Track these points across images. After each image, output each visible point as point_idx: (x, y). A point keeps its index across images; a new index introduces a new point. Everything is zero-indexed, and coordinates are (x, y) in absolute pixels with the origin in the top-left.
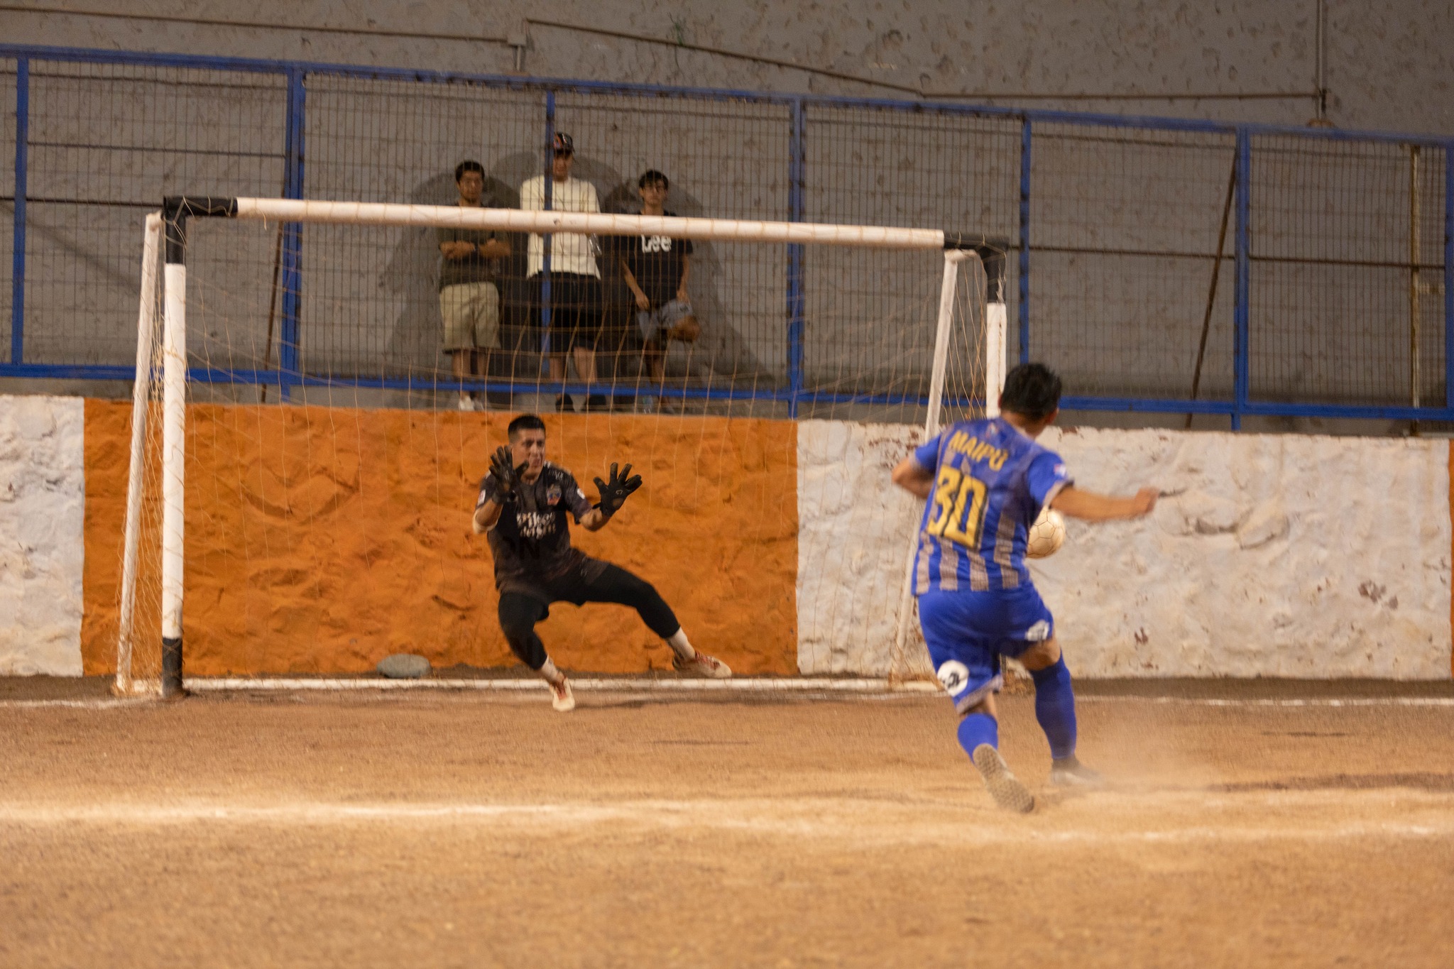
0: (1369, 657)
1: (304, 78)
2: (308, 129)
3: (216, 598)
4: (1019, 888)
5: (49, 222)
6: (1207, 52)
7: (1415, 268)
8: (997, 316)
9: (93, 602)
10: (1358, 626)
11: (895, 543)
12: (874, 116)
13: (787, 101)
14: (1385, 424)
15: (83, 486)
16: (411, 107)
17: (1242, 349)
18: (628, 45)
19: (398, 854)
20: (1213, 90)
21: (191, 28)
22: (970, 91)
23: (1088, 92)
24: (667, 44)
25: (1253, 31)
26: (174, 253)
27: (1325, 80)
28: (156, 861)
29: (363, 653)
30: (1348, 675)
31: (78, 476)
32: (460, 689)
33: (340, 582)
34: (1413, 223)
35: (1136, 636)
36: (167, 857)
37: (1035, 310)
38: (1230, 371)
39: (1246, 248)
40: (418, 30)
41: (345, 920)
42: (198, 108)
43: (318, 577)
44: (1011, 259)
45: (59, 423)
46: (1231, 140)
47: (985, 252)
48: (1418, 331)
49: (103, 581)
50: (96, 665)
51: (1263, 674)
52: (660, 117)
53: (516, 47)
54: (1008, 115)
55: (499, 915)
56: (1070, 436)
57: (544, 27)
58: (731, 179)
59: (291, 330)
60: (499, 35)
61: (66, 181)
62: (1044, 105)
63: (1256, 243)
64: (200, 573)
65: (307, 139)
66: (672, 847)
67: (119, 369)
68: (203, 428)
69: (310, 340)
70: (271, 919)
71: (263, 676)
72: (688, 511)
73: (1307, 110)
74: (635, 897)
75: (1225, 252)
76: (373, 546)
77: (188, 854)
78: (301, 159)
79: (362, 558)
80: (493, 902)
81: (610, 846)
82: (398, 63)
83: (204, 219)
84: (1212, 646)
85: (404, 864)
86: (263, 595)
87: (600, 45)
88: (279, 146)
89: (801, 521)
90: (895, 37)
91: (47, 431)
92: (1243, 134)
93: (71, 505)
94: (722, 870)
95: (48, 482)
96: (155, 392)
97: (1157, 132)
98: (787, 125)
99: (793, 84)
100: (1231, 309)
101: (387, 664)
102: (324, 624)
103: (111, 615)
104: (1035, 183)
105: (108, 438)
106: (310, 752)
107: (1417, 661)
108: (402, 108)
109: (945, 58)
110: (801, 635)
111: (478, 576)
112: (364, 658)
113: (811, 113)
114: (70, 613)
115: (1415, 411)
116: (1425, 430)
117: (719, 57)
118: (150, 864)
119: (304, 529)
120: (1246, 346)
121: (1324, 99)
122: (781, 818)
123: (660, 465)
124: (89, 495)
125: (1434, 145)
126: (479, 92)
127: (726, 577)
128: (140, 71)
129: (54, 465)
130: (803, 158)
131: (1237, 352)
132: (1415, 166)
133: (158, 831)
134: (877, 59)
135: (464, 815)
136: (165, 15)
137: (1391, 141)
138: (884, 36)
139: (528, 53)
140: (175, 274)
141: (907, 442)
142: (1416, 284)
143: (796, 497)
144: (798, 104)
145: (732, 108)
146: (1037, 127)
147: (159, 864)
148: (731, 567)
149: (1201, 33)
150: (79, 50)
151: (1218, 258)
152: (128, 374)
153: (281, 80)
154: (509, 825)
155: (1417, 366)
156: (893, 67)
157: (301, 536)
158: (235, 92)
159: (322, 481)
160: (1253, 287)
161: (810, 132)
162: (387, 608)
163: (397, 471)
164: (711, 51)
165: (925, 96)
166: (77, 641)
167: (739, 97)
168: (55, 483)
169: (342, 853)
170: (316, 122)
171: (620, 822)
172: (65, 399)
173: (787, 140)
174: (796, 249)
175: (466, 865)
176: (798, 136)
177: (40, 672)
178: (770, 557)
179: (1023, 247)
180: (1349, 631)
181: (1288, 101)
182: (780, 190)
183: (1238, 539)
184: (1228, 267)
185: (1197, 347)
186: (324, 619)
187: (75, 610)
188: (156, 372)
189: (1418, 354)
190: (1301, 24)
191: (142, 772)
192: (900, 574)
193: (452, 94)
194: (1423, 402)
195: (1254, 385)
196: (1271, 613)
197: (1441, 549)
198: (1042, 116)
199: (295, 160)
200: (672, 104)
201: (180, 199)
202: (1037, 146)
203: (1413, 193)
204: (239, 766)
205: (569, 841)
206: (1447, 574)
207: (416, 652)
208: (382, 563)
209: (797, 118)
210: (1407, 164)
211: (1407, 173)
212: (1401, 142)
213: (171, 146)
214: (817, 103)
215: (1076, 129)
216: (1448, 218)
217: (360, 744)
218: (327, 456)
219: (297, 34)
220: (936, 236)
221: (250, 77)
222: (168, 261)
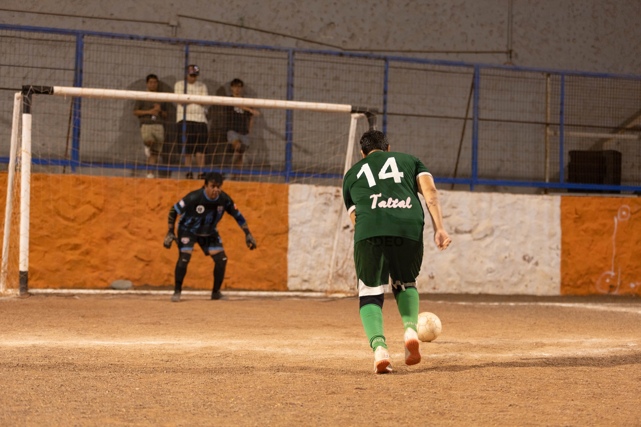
0: (526, 286)
1: (83, 37)
2: (84, 59)
3: (43, 255)
6: (462, 33)
7: (547, 124)
10: (522, 273)
11: (329, 236)
12: (322, 58)
13: (287, 51)
14: (534, 189)
16: (128, 51)
17: (475, 156)
18: (220, 27)
20: (465, 49)
21: (35, 15)
22: (363, 48)
23: (413, 49)
24: (237, 26)
25: (482, 25)
26: (26, 109)
27: (511, 46)
28: (14, 362)
29: (105, 279)
30: (517, 293)
32: (145, 295)
33: (96, 249)
34: (547, 106)
35: (430, 276)
36: (19, 360)
38: (470, 167)
39: (477, 115)
40: (132, 19)
42: (38, 49)
43: (86, 247)
44: (379, 118)
46: (472, 70)
47: (368, 114)
48: (548, 151)
51: (482, 292)
52: (233, 57)
53: (173, 26)
54: (379, 58)
57: (186, 18)
58: (263, 83)
59: (76, 143)
60: (166, 21)
62: (394, 54)
63: (481, 113)
64: (36, 245)
65: (84, 63)
67: (2, 158)
68: (39, 184)
69: (84, 147)
71: (62, 288)
73: (503, 58)
75: (469, 117)
76: (109, 235)
77: (27, 359)
78: (81, 71)
79: (105, 239)
81: (206, 358)
82: (124, 32)
83: (39, 95)
84: (461, 280)
86: (63, 254)
87: (208, 26)
88: (72, 66)
89: (290, 226)
90: (332, 25)
92: (477, 67)
94: (253, 367)
96: (17, 169)
97: (441, 66)
98: (286, 62)
99: (290, 44)
100: (471, 141)
101: (115, 284)
102: (88, 267)
104: (390, 87)
106: (81, 319)
107: (546, 287)
108: (124, 51)
109: (353, 34)
110: (289, 274)
111: (154, 248)
112: (105, 281)
113: (297, 56)
115: (547, 184)
116: (551, 192)
117: (258, 32)
118: (11, 363)
119: (80, 227)
120: (477, 156)
121: (511, 54)
122: (279, 347)
125: (556, 73)
126: (157, 44)
128: (13, 33)
130: (293, 74)
131: (473, 158)
132: (548, 82)
134: (325, 34)
136: (24, 10)
137: (538, 71)
138: (328, 24)
139: (178, 29)
140: (27, 118)
141: (335, 194)
142: (548, 131)
143: (288, 215)
144: (291, 52)
145: (263, 53)
146: (391, 63)
149: (460, 25)
151: (466, 119)
153: (73, 38)
155: (548, 165)
156: (331, 38)
157: (79, 230)
158: (54, 43)
159: (88, 207)
160: (480, 132)
161: (296, 63)
162: (115, 261)
163: (120, 203)
164: (255, 29)
165: (344, 50)
167: (266, 48)
170: (88, 56)
171: (211, 348)
173: (286, 67)
174: (289, 112)
176: (291, 66)
178: (277, 241)
179: (384, 113)
180: (518, 275)
181: (496, 55)
182: (283, 88)
183: (472, 236)
184: (469, 123)
185: (456, 156)
186: (88, 265)
188: (18, 159)
189: (548, 160)
190: (502, 23)
191: (9, 326)
192: (331, 249)
193: (146, 45)
194: (551, 180)
195: (480, 172)
196: (485, 267)
197: (557, 241)
198: (394, 59)
199: (79, 71)
200: (238, 51)
201: (30, 86)
202: (391, 71)
203: (547, 93)
204: (51, 324)
205: (189, 355)
206: (559, 252)
207: (127, 279)
208: (113, 242)
209: (291, 58)
210: (545, 81)
211: (545, 85)
212: (542, 72)
213: (26, 65)
214: (299, 52)
215: (407, 65)
216: (562, 104)
217: (102, 316)
218: (90, 196)
219: (81, 19)
220: (348, 107)
221: (60, 37)
222: (24, 113)
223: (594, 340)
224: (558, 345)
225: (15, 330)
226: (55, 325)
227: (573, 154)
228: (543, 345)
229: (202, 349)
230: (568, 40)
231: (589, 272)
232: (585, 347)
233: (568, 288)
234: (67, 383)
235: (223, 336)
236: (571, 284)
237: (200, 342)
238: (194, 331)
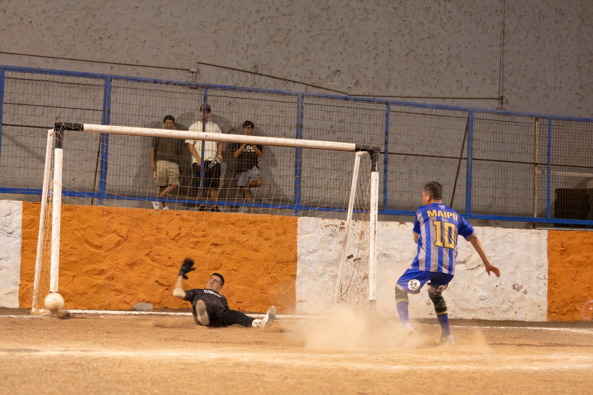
0: (516, 312)
1: (111, 81)
2: (112, 101)
3: (71, 280)
4: (378, 384)
5: (11, 134)
6: (458, 81)
7: (536, 164)
8: (375, 176)
9: (24, 280)
10: (512, 301)
11: (334, 265)
12: (329, 102)
13: (296, 95)
14: (524, 224)
15: (21, 235)
16: (152, 94)
17: (469, 193)
18: (236, 73)
19: (137, 367)
20: (460, 96)
21: (68, 62)
22: (366, 94)
23: (412, 96)
24: (251, 73)
25: (476, 73)
26: (58, 144)
27: (502, 93)
28: (43, 368)
29: (128, 302)
30: (508, 319)
31: (19, 231)
32: (165, 315)
33: (120, 274)
34: (535, 148)
35: (426, 302)
36: (48, 366)
37: (390, 177)
38: (464, 203)
39: (471, 155)
40: (156, 65)
41: (115, 388)
42: (70, 92)
43: (112, 272)
44: (381, 157)
45: (12, 210)
46: (466, 115)
47: (371, 152)
48: (536, 189)
49: (28, 272)
50: (24, 304)
51: (475, 318)
52: (247, 100)
53: (193, 72)
54: (381, 103)
55: (176, 388)
56: (402, 225)
57: (204, 65)
58: (274, 124)
59: (104, 174)
60: (187, 68)
61: (18, 119)
62: (395, 99)
63: (475, 153)
64: (66, 270)
65: (112, 104)
66: (245, 368)
67: (36, 190)
68: (68, 214)
69: (110, 181)
70: (87, 387)
71: (89, 309)
72: (256, 250)
73: (495, 104)
74: (229, 383)
75: (463, 157)
76: (133, 261)
77: (56, 365)
78: (109, 112)
79: (129, 265)
80: (174, 384)
81: (220, 367)
82: (148, 77)
83: (71, 131)
84: (455, 307)
85: (140, 370)
86: (90, 278)
87: (225, 72)
88: (101, 107)
89: (298, 255)
90: (338, 72)
91: (8, 214)
92: (471, 111)
93: (16, 242)
94: (263, 375)
95: (8, 233)
96: (49, 201)
97: (438, 110)
98: (296, 105)
99: (300, 89)
100: (465, 178)
101: (138, 305)
102: (113, 290)
103: (30, 285)
104: (391, 129)
105: (32, 217)
106: (105, 334)
107: (534, 314)
108: (148, 94)
109: (357, 81)
110: (297, 300)
111: (174, 274)
112: (128, 304)
113: (306, 100)
114: (15, 284)
115: (535, 219)
116: (539, 226)
117: (271, 78)
118: (40, 368)
119: (106, 253)
120: (470, 193)
121: (502, 100)
122: (287, 359)
123: (244, 232)
124: (23, 239)
125: (544, 118)
126: (178, 89)
127: (269, 276)
128: (48, 77)
129: (10, 226)
130: (302, 116)
131: (467, 195)
132: (537, 126)
133: (45, 358)
134: (331, 81)
135: (164, 356)
136: (58, 57)
137: (527, 116)
138: (334, 72)
139: (198, 75)
140: (59, 152)
141: (340, 226)
142: (536, 171)
143: (297, 246)
144: (301, 96)
145: (275, 97)
146: (392, 107)
147: (44, 369)
148: (271, 272)
149: (456, 74)
150: (24, 68)
151: (461, 159)
152: (39, 192)
153: (102, 82)
154: (181, 359)
155: (536, 202)
156: (338, 84)
157: (105, 257)
158: (85, 86)
159: (114, 235)
160: (474, 170)
161: (305, 107)
162: (138, 285)
163: (143, 232)
164: (268, 76)
165: (349, 95)
166: (17, 294)
167: (278, 93)
168: (10, 233)
169: (116, 366)
170: (115, 99)
171: (225, 359)
172: (15, 201)
173: (296, 110)
174: (299, 149)
175: (164, 371)
176: (300, 108)
177: (2, 306)
178: (286, 269)
179: (385, 152)
180: (508, 303)
181: (488, 100)
182: (293, 128)
183: (466, 266)
184: (464, 162)
185: (452, 193)
186: (113, 288)
187: (17, 283)
188: (50, 190)
189: (536, 197)
190: (494, 72)
191: (40, 339)
192: (335, 277)
193: (168, 89)
194: (538, 216)
195: (473, 208)
196: (478, 295)
197: (544, 272)
198: (394, 103)
199: (107, 112)
200: (252, 95)
201: (62, 123)
202: (392, 116)
203: (535, 136)
204: (78, 338)
205: (204, 365)
206: (546, 282)
207: (148, 302)
208: (136, 267)
209: (300, 101)
210: (533, 125)
211: (533, 128)
212: (531, 117)
213: (59, 106)
214: (308, 96)
215: (407, 109)
216: (549, 146)
217: (125, 332)
218: (115, 226)
219: (109, 65)
220: (352, 146)
221: (90, 81)
222: (56, 148)
223: (579, 357)
224: (545, 361)
225: (45, 342)
226: (81, 339)
227: (559, 191)
228: (532, 361)
229: (216, 360)
230: (555, 88)
231: (574, 301)
232: (571, 363)
233: (554, 315)
234: (92, 385)
235: (236, 349)
236: (557, 311)
237: (214, 354)
238: (209, 346)
